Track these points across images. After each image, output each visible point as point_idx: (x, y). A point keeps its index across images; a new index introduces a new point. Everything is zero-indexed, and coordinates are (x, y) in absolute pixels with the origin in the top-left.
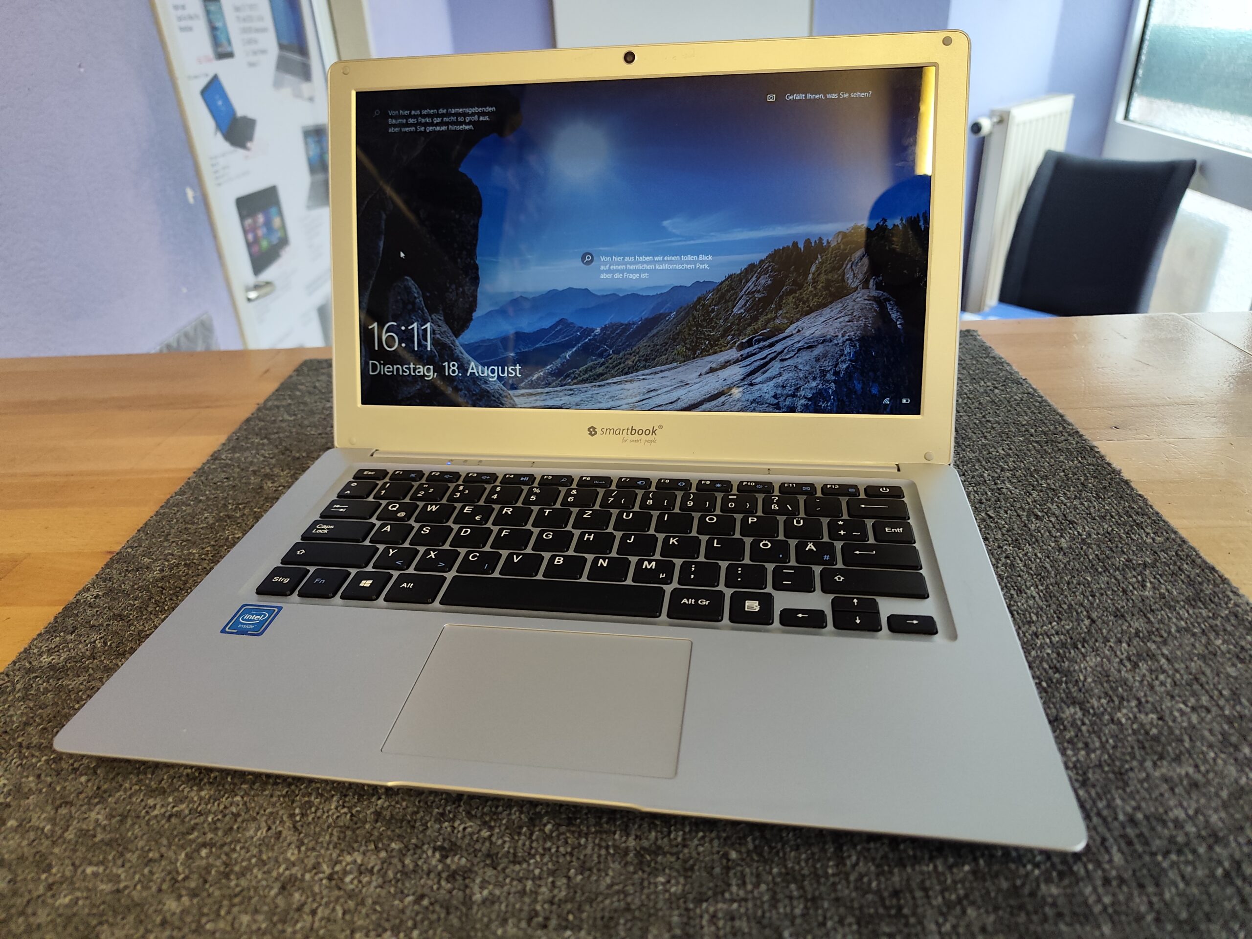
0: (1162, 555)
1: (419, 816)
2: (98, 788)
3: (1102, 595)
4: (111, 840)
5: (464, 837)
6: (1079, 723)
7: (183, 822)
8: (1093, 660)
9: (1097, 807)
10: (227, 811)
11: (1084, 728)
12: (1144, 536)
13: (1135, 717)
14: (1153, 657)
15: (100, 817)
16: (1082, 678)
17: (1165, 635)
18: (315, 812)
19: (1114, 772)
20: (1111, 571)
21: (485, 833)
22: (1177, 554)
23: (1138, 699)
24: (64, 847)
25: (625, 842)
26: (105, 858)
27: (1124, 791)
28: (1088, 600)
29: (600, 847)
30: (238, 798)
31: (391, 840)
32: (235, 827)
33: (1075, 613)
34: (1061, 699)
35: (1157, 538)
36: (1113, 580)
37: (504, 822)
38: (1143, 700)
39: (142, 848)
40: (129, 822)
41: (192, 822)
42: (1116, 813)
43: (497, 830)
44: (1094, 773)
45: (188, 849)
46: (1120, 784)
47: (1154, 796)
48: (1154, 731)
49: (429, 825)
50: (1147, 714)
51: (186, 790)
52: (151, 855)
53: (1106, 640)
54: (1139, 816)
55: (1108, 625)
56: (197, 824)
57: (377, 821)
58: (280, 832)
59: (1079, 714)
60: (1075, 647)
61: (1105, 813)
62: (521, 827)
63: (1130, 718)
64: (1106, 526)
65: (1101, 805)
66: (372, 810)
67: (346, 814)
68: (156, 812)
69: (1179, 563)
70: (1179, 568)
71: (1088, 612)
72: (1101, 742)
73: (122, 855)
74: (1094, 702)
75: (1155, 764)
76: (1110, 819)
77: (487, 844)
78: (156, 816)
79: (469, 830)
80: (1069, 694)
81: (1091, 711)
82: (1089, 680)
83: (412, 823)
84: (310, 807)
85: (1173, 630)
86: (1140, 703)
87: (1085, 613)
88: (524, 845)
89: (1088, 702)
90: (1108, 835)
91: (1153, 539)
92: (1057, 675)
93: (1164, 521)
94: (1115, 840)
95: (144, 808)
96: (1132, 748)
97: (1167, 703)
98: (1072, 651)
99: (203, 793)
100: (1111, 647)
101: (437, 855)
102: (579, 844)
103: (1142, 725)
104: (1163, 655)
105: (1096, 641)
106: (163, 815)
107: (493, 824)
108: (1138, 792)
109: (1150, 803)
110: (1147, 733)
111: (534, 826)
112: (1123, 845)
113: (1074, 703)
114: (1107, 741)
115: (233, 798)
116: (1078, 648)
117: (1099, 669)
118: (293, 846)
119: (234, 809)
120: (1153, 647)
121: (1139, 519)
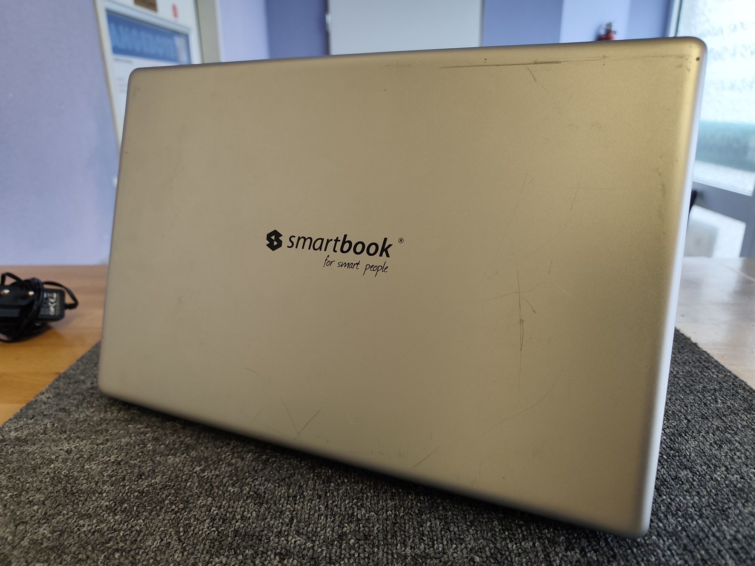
0: (724, 384)
1: (264, 533)
2: (45, 514)
3: (692, 406)
4: (53, 547)
5: (294, 547)
6: (691, 480)
7: (103, 535)
8: (693, 443)
9: (711, 531)
10: (133, 529)
11: (695, 483)
12: (711, 373)
13: (726, 477)
14: (730, 442)
15: (45, 531)
16: (688, 454)
17: (735, 429)
18: (193, 530)
19: (718, 509)
20: (695, 393)
21: (309, 545)
22: (733, 384)
23: (725, 466)
24: (21, 550)
25: (404, 551)
26: (48, 558)
27: (728, 521)
28: (684, 409)
29: (387, 553)
30: (141, 521)
31: (245, 548)
32: (139, 539)
33: (677, 416)
34: (677, 465)
35: (719, 375)
36: (697, 398)
37: (322, 537)
38: (729, 467)
39: (74, 553)
40: (66, 536)
41: (109, 536)
42: (725, 535)
43: (317, 543)
44: (706, 510)
45: (106, 553)
46: (724, 517)
47: (746, 524)
48: (739, 485)
49: (271, 538)
50: (733, 475)
51: (106, 515)
52: (80, 556)
53: (699, 432)
54: (740, 536)
55: (699, 423)
56: (112, 537)
57: (236, 536)
58: (170, 543)
59: (690, 475)
60: (681, 436)
61: (718, 534)
62: (333, 541)
63: (723, 478)
64: (687, 368)
65: (714, 529)
66: (233, 529)
67: (215, 531)
68: (85, 529)
69: (735, 389)
70: (736, 391)
71: (685, 416)
72: (707, 491)
73: (60, 556)
74: (698, 467)
75: (743, 505)
76: (721, 538)
77: (311, 551)
78: (84, 532)
79: (298, 542)
80: (681, 463)
81: (698, 473)
82: (693, 455)
83: (260, 537)
84: (190, 527)
85: (740, 426)
86: (727, 469)
87: (683, 416)
88: (336, 552)
89: (694, 468)
90: (722, 548)
91: (717, 376)
92: (672, 452)
93: (722, 366)
94: (727, 551)
95: (76, 526)
96: (728, 495)
97: (744, 469)
98: (679, 438)
99: (117, 517)
100: (703, 435)
101: (277, 558)
102: (374, 552)
103: (731, 482)
104: (736, 440)
105: (693, 432)
106: (90, 531)
107: (314, 538)
108: (736, 522)
109: (745, 528)
110: (735, 486)
111: (342, 540)
112: (732, 554)
113: (686, 468)
114: (711, 491)
115: (137, 521)
116: (682, 437)
117: (698, 449)
118: (178, 551)
119: (138, 528)
120: (729, 436)
121: (707, 365)
